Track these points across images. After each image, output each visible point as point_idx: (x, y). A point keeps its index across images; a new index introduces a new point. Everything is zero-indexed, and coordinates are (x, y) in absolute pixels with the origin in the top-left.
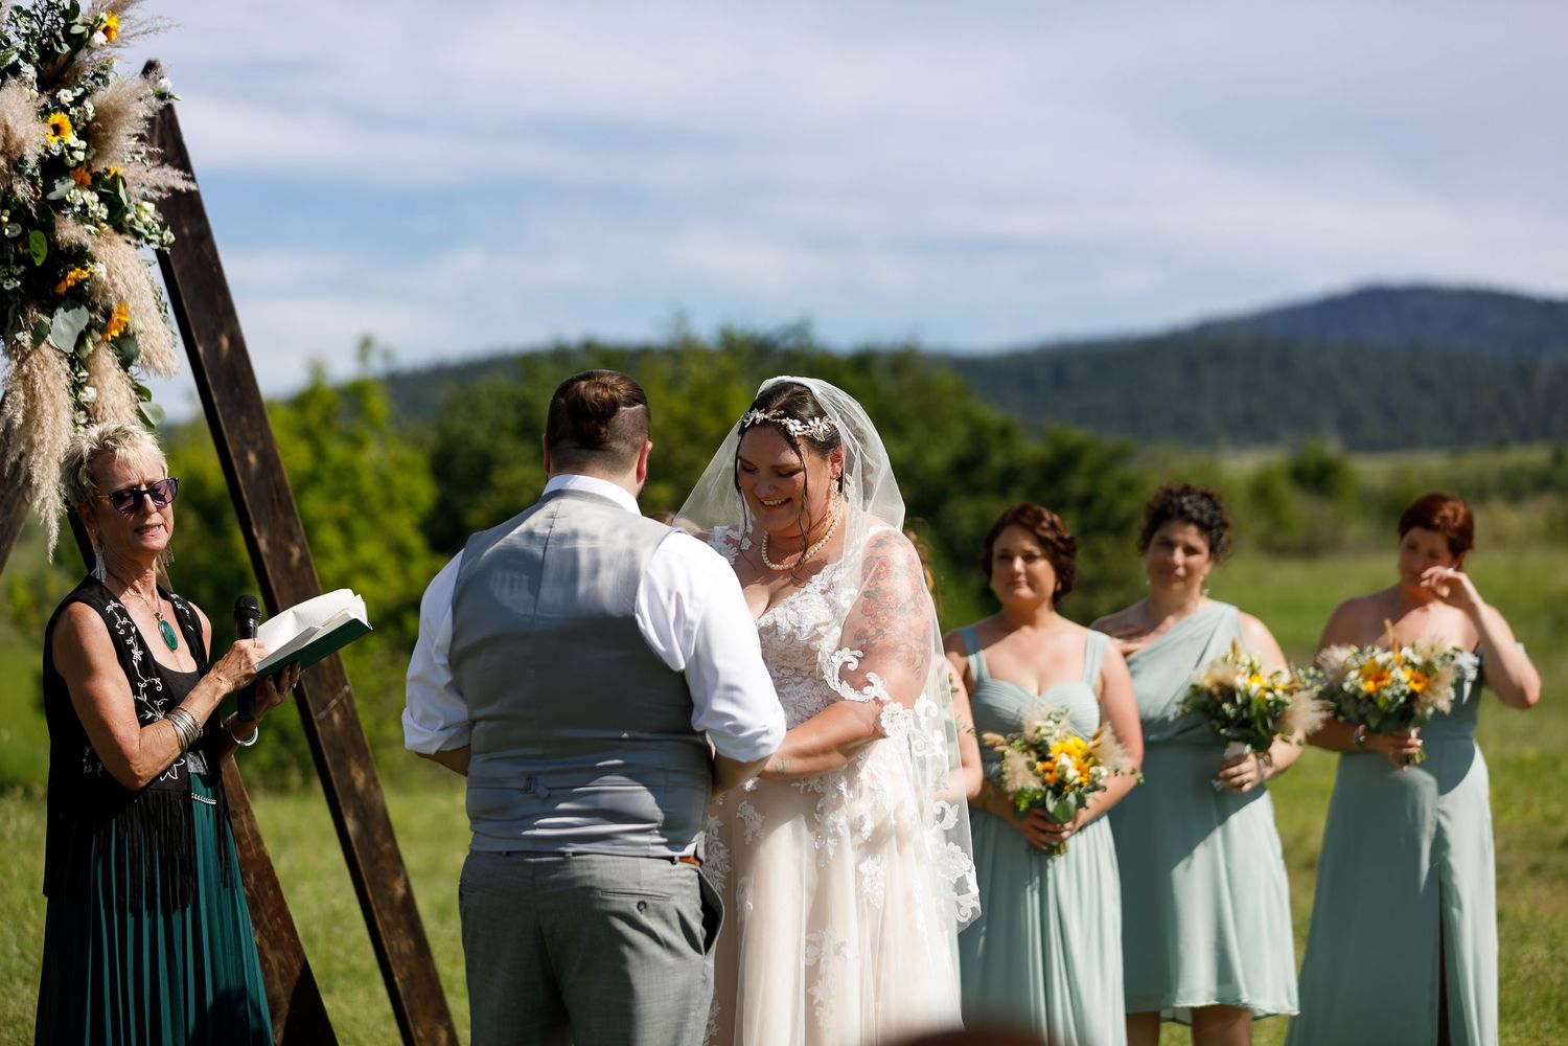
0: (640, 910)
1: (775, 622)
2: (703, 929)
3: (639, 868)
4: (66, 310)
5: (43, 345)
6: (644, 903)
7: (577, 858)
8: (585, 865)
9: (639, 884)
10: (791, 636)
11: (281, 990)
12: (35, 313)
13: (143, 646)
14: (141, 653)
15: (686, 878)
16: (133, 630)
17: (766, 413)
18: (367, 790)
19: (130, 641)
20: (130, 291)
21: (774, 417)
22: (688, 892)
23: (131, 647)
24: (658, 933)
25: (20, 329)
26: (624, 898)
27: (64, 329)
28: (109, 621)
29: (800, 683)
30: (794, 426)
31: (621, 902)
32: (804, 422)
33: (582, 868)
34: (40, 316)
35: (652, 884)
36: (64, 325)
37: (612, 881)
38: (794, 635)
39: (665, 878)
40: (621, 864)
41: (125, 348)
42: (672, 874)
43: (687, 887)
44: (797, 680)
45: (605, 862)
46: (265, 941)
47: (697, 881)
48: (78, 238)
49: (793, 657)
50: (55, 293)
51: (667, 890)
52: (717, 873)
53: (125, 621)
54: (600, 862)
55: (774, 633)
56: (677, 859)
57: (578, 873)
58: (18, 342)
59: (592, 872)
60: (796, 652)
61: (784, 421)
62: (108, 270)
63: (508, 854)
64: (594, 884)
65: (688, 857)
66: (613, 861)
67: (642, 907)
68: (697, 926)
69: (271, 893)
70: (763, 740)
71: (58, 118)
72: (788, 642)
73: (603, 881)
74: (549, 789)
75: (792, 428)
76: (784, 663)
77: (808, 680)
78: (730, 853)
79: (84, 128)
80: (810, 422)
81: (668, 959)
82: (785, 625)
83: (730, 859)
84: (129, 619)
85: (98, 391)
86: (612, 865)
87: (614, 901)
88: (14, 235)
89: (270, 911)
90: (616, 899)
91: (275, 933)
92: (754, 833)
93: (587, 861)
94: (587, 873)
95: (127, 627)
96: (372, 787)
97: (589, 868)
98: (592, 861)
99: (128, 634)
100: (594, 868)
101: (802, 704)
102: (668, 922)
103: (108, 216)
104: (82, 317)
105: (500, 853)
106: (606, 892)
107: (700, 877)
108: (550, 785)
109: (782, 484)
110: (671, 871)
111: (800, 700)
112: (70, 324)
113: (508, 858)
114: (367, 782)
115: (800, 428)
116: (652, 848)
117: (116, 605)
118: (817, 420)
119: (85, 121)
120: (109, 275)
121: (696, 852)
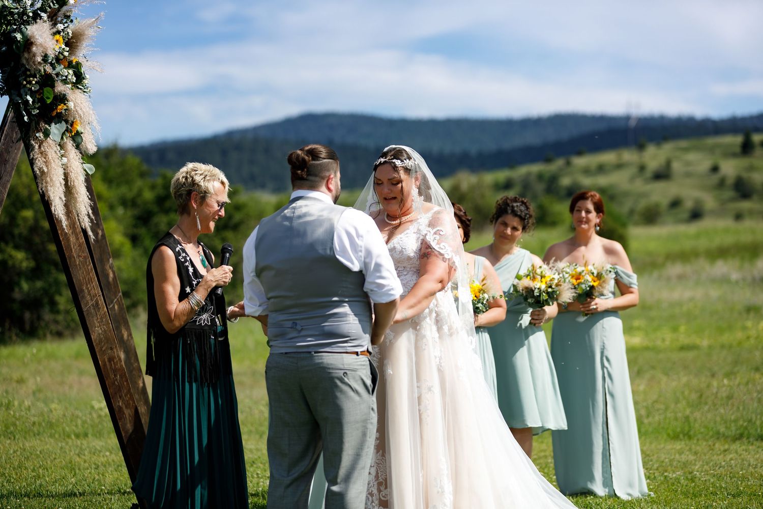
0: (345, 376)
1: (394, 247)
2: (371, 384)
3: (343, 358)
4: (56, 124)
5: (48, 139)
6: (346, 373)
7: (316, 354)
8: (320, 358)
9: (343, 365)
10: (401, 252)
11: (130, 427)
12: (43, 124)
13: (193, 265)
14: (193, 268)
15: (364, 361)
16: (188, 259)
17: (385, 158)
18: (128, 340)
19: (187, 264)
20: (84, 114)
21: (389, 159)
22: (365, 367)
23: (188, 266)
24: (352, 386)
25: (38, 131)
26: (337, 371)
27: (56, 131)
28: (177, 255)
29: (407, 275)
30: (398, 163)
31: (336, 373)
32: (402, 161)
33: (318, 359)
34: (46, 125)
35: (349, 365)
36: (56, 130)
37: (331, 364)
38: (403, 251)
39: (354, 362)
40: (334, 357)
41: (76, 140)
42: (358, 360)
43: (364, 365)
44: (405, 273)
45: (328, 356)
46: (124, 405)
47: (368, 362)
48: (64, 91)
49: (403, 261)
50: (51, 116)
51: (356, 367)
52: (375, 359)
53: (184, 255)
54: (326, 356)
55: (394, 251)
56: (359, 353)
57: (317, 361)
58: (37, 137)
59: (323, 361)
60: (404, 259)
61: (394, 161)
62: (74, 104)
63: (286, 353)
64: (324, 365)
65: (364, 351)
66: (332, 355)
67: (345, 375)
68: (369, 382)
69: (125, 383)
70: (392, 292)
71: (57, 37)
72: (400, 255)
73: (328, 364)
74: (302, 326)
75: (397, 163)
76: (399, 265)
77: (410, 273)
78: (380, 349)
79: (67, 41)
80: (405, 161)
81: (356, 398)
82: (398, 247)
83: (380, 352)
84: (186, 253)
85: (68, 159)
86: (331, 357)
87: (332, 373)
88: (36, 89)
89: (125, 391)
90: (333, 371)
91: (127, 401)
92: (390, 341)
93: (320, 356)
94: (320, 361)
95: (185, 258)
96: (130, 338)
97: (321, 359)
98: (322, 356)
99: (186, 261)
100: (324, 359)
101: (408, 284)
102: (356, 381)
103: (76, 81)
104: (63, 126)
105: (282, 353)
106: (329, 368)
107: (369, 360)
108: (302, 325)
109: (393, 188)
110: (356, 359)
111: (407, 283)
112: (57, 129)
113: (286, 355)
114: (128, 336)
115: (401, 164)
116: (348, 348)
117: (181, 247)
118: (408, 160)
119: (68, 39)
120: (75, 107)
121: (368, 349)
